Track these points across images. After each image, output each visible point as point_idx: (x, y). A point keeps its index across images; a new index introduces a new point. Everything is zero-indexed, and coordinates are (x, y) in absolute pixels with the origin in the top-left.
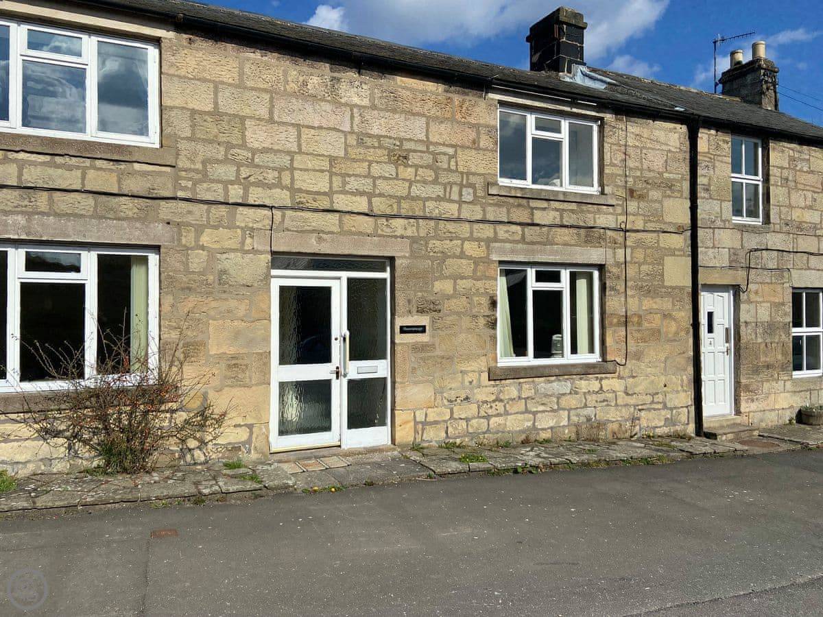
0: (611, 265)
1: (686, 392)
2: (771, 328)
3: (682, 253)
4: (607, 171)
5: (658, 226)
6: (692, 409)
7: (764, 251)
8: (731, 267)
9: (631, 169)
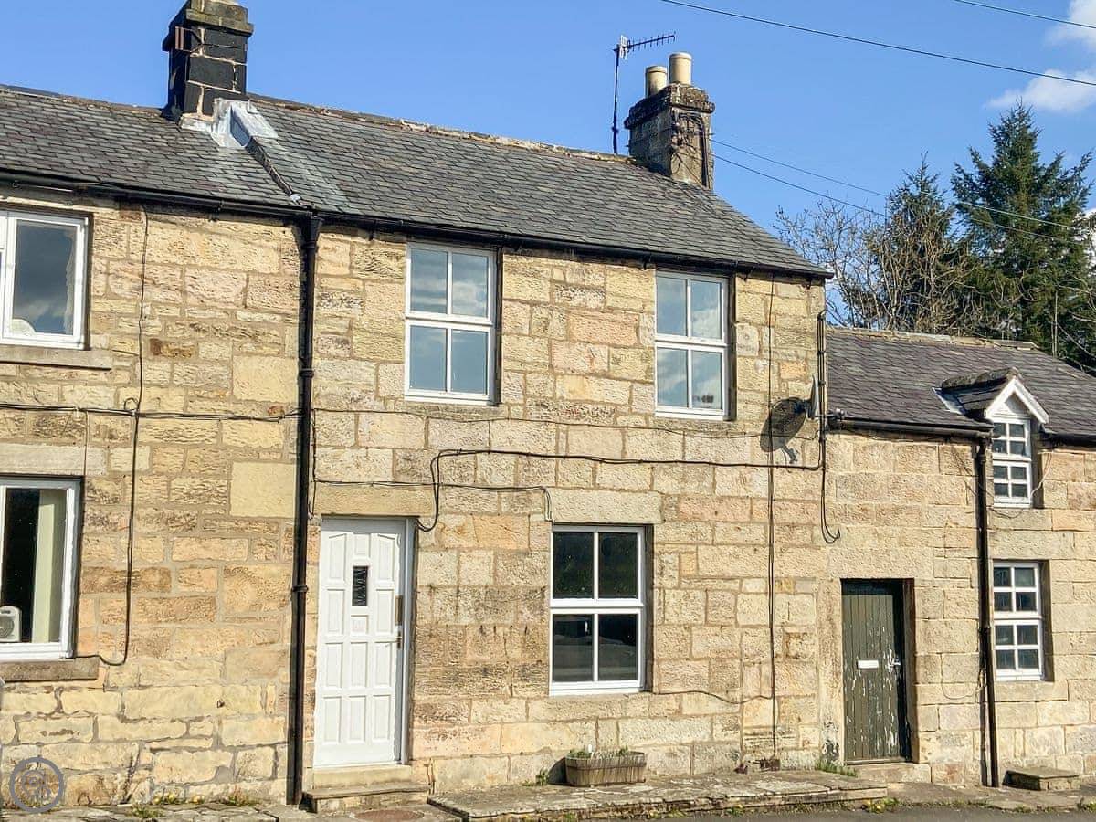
0: (98, 478)
1: (272, 715)
2: (493, 598)
3: (278, 457)
4: (95, 307)
5: (220, 408)
6: (284, 751)
7: (482, 455)
8: (395, 484)
9: (155, 304)
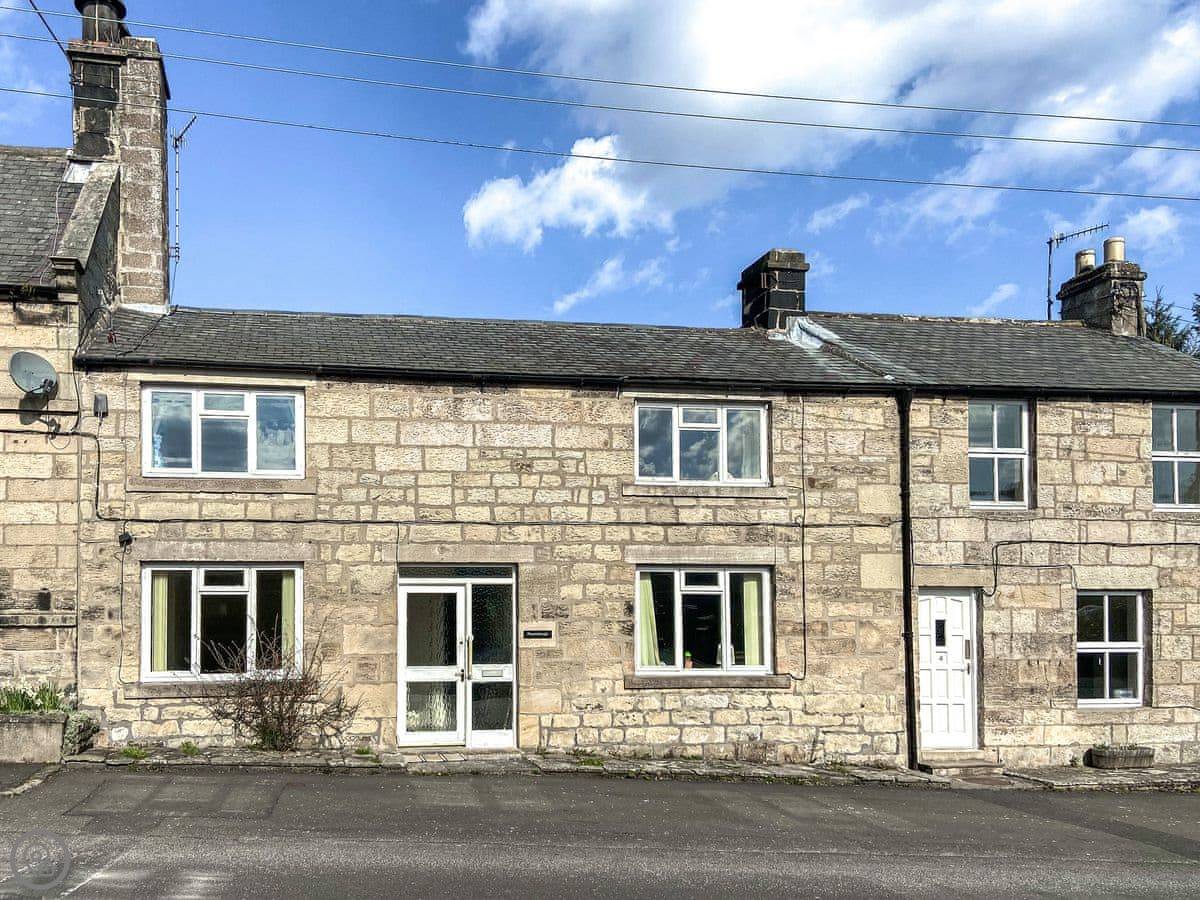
0: (782, 566)
1: (894, 714)
2: (1037, 642)
3: (888, 549)
4: (776, 460)
5: (851, 519)
6: (904, 737)
7: (1025, 544)
8: (966, 565)
9: (810, 456)
